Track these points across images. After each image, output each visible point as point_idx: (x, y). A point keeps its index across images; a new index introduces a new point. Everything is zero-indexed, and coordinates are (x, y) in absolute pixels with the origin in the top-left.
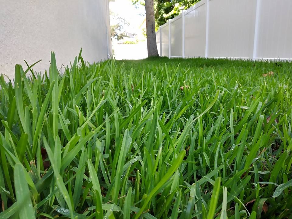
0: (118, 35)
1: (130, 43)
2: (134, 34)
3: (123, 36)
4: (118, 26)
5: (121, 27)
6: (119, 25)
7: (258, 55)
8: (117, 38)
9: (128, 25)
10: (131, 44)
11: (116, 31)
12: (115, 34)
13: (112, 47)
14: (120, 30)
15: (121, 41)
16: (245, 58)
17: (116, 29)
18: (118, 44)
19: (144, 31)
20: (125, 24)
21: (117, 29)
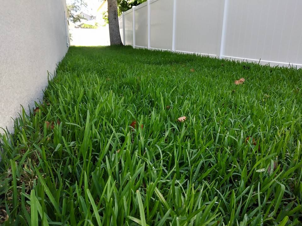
0: (74, 16)
1: (88, 27)
2: (92, 17)
3: (80, 18)
4: (74, 7)
5: (78, 8)
6: (76, 5)
7: (225, 53)
8: (73, 20)
9: (85, 5)
10: (90, 28)
11: (71, 12)
12: (70, 15)
13: (69, 31)
14: (76, 11)
15: (78, 23)
16: (212, 55)
17: (71, 9)
18: (75, 27)
19: (105, 15)
20: (81, 4)
21: (73, 10)
